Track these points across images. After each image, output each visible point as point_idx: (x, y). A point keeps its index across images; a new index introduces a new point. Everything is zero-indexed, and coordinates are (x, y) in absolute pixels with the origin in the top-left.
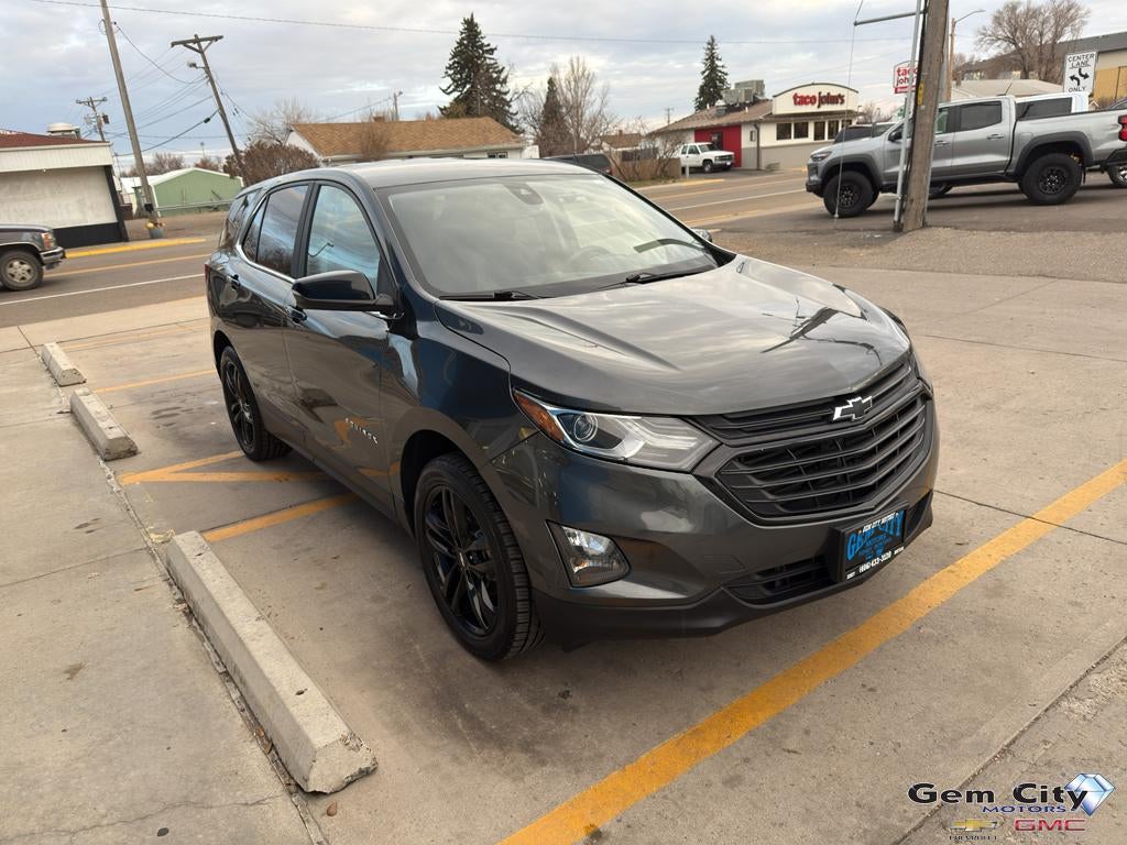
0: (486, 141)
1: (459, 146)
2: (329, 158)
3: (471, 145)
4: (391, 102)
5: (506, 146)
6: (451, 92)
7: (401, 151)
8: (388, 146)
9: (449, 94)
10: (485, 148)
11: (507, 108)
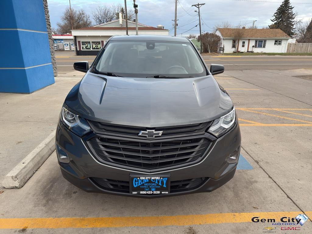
0: (276, 36)
1: (266, 37)
2: (225, 38)
3: (270, 37)
4: (252, 23)
5: (282, 38)
6: (274, 21)
7: (247, 37)
8: (243, 36)
9: (273, 21)
10: (274, 38)
11: (292, 26)
